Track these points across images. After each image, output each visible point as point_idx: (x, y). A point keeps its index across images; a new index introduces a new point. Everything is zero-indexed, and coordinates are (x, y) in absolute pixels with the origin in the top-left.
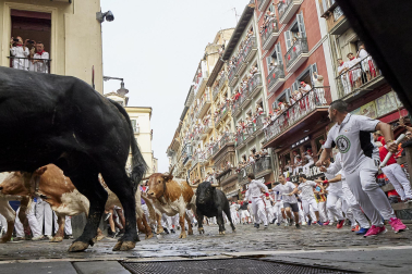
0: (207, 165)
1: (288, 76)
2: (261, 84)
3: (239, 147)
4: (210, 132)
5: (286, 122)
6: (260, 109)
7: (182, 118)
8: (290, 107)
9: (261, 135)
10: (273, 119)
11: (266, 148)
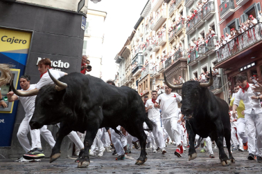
0: (157, 78)
1: (237, 8)
2: (214, 10)
3: (192, 64)
4: (164, 45)
5: (236, 47)
6: (213, 32)
7: (136, 27)
8: (240, 35)
9: (213, 55)
10: (224, 43)
11: (217, 68)
